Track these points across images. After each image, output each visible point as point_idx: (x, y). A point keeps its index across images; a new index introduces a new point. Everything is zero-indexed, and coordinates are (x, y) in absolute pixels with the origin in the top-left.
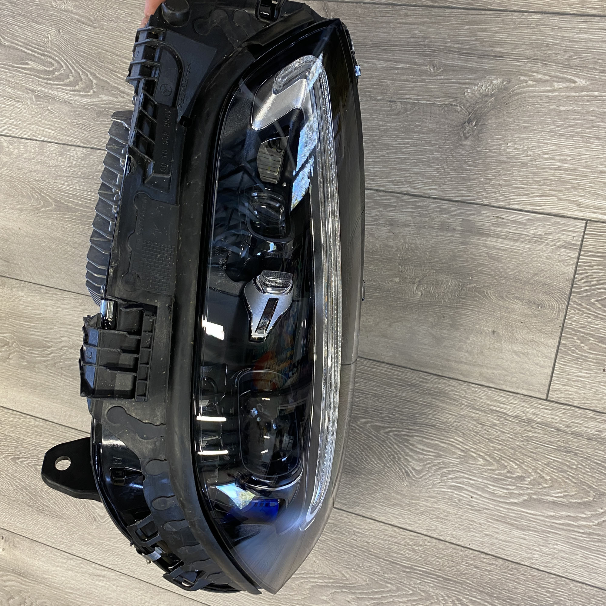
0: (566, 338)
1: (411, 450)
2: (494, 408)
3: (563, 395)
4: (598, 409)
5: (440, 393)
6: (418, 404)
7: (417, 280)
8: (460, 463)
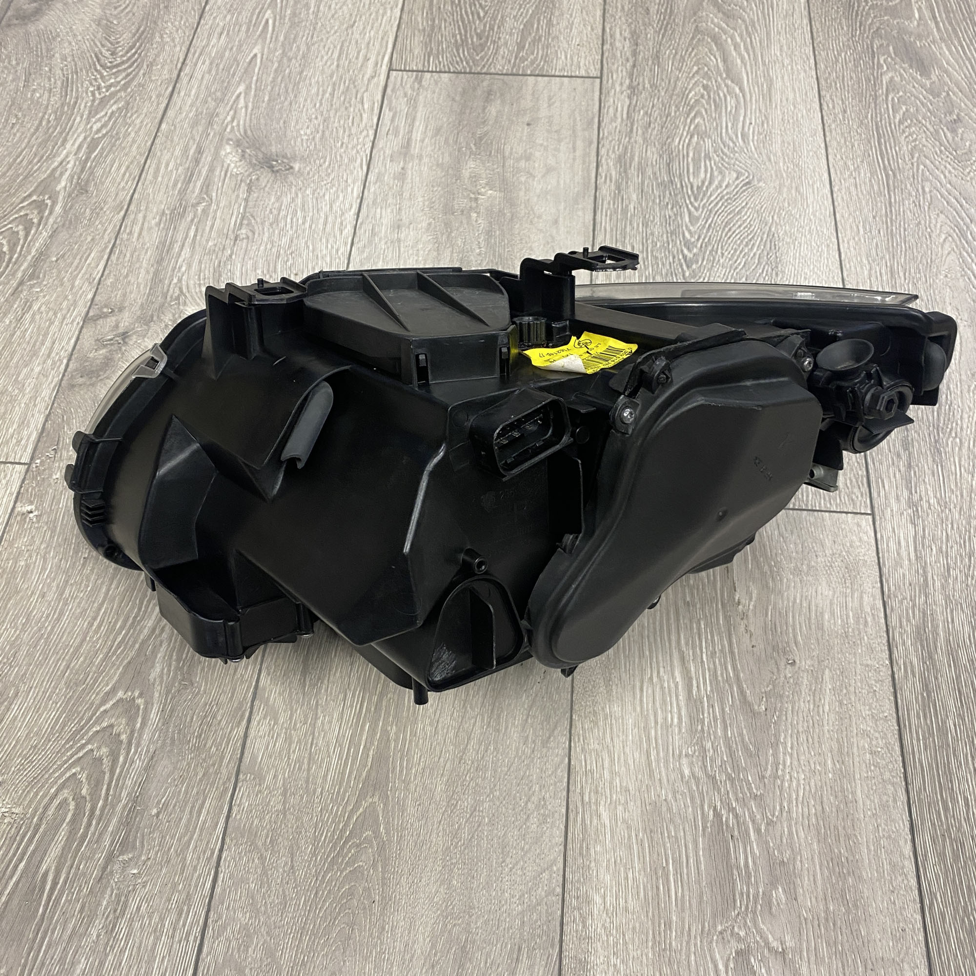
0: (523, 70)
1: (710, 183)
2: (625, 116)
3: (592, 68)
4: (600, 42)
5: (621, 163)
6: (643, 183)
7: (472, 196)
8: (710, 137)
